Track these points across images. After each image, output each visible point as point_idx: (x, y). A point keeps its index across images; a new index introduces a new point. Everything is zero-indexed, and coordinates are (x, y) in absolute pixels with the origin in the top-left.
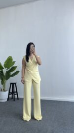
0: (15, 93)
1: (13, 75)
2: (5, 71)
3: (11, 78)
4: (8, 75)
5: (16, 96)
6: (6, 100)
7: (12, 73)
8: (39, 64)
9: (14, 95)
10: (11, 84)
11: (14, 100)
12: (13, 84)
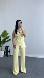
0: (8, 52)
1: (7, 42)
2: (2, 38)
3: (6, 43)
4: (4, 41)
5: (9, 54)
6: (3, 56)
7: (6, 40)
8: (25, 36)
9: (8, 53)
10: (6, 46)
11: (8, 56)
12: (7, 47)
